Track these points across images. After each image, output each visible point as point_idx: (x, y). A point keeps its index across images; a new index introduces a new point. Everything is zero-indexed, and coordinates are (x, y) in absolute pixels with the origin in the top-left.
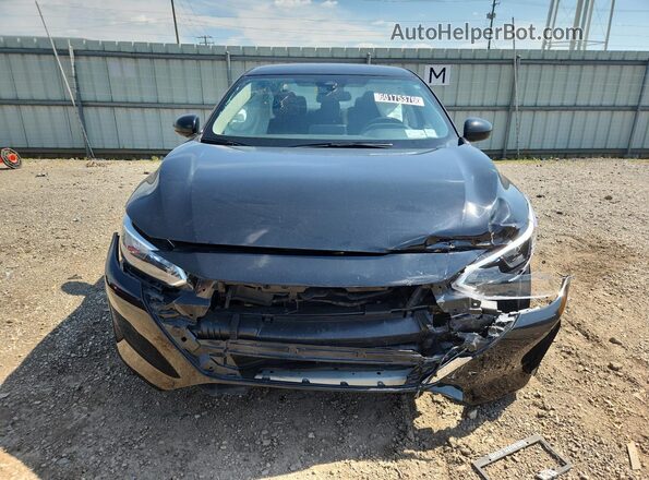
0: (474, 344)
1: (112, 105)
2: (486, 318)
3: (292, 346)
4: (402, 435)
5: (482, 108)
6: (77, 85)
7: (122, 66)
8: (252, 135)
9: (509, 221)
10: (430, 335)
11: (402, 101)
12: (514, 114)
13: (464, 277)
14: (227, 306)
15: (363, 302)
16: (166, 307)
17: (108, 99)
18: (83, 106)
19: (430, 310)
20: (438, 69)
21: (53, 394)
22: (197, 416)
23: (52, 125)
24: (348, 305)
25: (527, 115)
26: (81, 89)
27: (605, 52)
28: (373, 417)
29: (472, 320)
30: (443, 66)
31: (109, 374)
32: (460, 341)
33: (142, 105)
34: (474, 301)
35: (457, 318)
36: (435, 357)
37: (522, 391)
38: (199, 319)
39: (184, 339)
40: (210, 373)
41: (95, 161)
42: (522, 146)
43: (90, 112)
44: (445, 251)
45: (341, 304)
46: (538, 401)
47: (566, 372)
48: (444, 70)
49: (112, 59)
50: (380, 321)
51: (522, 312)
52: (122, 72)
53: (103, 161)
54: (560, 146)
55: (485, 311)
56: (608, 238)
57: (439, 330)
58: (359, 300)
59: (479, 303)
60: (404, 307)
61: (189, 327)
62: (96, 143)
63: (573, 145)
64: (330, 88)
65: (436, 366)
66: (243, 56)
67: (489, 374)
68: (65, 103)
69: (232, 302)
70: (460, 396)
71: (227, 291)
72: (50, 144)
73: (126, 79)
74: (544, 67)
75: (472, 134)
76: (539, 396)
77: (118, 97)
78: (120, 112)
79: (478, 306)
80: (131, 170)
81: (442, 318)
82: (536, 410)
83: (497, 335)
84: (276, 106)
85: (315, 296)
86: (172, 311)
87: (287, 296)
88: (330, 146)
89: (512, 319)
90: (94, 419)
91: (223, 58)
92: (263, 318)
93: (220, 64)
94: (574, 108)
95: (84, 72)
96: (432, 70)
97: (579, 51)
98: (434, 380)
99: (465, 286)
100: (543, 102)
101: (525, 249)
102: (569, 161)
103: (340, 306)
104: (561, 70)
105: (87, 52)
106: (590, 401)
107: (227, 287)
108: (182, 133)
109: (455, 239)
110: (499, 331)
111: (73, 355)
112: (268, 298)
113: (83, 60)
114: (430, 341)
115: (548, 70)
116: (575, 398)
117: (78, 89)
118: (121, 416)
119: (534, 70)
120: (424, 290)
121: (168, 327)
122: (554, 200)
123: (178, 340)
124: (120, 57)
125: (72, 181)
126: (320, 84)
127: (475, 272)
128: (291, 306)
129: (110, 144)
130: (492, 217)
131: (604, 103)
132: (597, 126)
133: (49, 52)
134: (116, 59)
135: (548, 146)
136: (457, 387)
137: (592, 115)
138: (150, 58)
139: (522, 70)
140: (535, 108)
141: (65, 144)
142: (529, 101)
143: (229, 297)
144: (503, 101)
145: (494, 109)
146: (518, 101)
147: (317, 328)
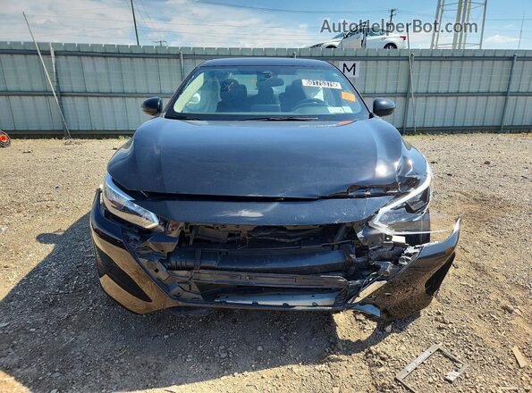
0: (388, 270)
1: (86, 94)
2: (396, 249)
3: (243, 274)
4: (333, 346)
5: (386, 95)
6: (57, 79)
7: (94, 64)
8: (205, 112)
9: (412, 174)
10: (352, 264)
11: (324, 85)
12: (411, 99)
13: (378, 217)
14: (191, 242)
15: (299, 239)
16: (142, 245)
17: (83, 90)
18: (62, 96)
19: (353, 245)
20: (349, 64)
21: (45, 323)
22: (166, 337)
23: (36, 112)
24: (288, 241)
25: (421, 100)
26: (60, 82)
27: (480, 50)
28: (309, 333)
29: (386, 251)
30: (353, 63)
31: (91, 306)
32: (377, 268)
33: (110, 95)
34: (386, 236)
35: (374, 250)
36: (358, 281)
37: (426, 309)
38: (169, 253)
39: (157, 271)
40: (178, 297)
41: (72, 140)
42: (418, 124)
43: (67, 101)
44: (364, 197)
45: (282, 240)
46: (440, 317)
47: (460, 295)
48: (354, 65)
49: (86, 58)
50: (313, 253)
51: (425, 245)
52: (95, 68)
53: (79, 140)
54: (448, 124)
55: (396, 244)
56: (489, 193)
57: (360, 260)
58: (297, 237)
59: (391, 237)
60: (332, 242)
61: (161, 261)
62: (73, 126)
63: (458, 124)
64: (268, 76)
65: (358, 289)
66: (192, 55)
67: (399, 296)
68: (47, 94)
69: (195, 241)
70: (377, 313)
71: (191, 231)
72: (34, 127)
73: (97, 75)
74: (433, 62)
75: (380, 111)
76: (439, 314)
77: (91, 88)
78: (93, 100)
79: (391, 240)
80: (102, 147)
81: (362, 251)
82: (438, 324)
83: (406, 263)
84: (223, 90)
85: (262, 233)
86: (147, 248)
87: (239, 235)
88: (269, 120)
89: (417, 250)
90: (81, 341)
91: (177, 56)
92: (220, 253)
93: (175, 61)
94: (458, 94)
95: (63, 68)
96: (345, 65)
97: (459, 50)
98: (358, 300)
99: (379, 224)
100: (433, 89)
101: (425, 196)
102: (455, 136)
103: (282, 242)
104: (446, 65)
105: (65, 52)
106: (480, 317)
107: (191, 228)
108: (148, 112)
109: (370, 188)
110: (407, 260)
111: (61, 292)
112: (224, 237)
113: (62, 59)
114: (353, 268)
115: (436, 64)
116: (468, 315)
117: (58, 82)
118: (103, 339)
119: (425, 64)
120: (348, 228)
121: (144, 261)
122: (445, 165)
123: (152, 271)
124: (92, 56)
125: (53, 156)
126: (259, 73)
127: (387, 213)
128: (243, 243)
129: (85, 127)
130: (398, 171)
131: (481, 90)
132: (476, 108)
133: (34, 53)
134: (90, 58)
135: (438, 124)
136: (376, 306)
137: (472, 99)
138: (117, 57)
139: (415, 65)
140: (427, 95)
141: (46, 127)
142: (422, 89)
143: (192, 236)
144: (401, 89)
145: (394, 95)
146: (413, 90)
147: (263, 259)
